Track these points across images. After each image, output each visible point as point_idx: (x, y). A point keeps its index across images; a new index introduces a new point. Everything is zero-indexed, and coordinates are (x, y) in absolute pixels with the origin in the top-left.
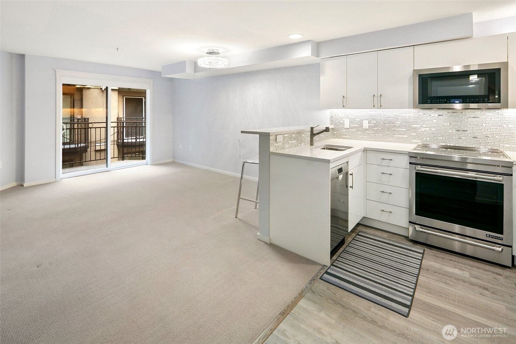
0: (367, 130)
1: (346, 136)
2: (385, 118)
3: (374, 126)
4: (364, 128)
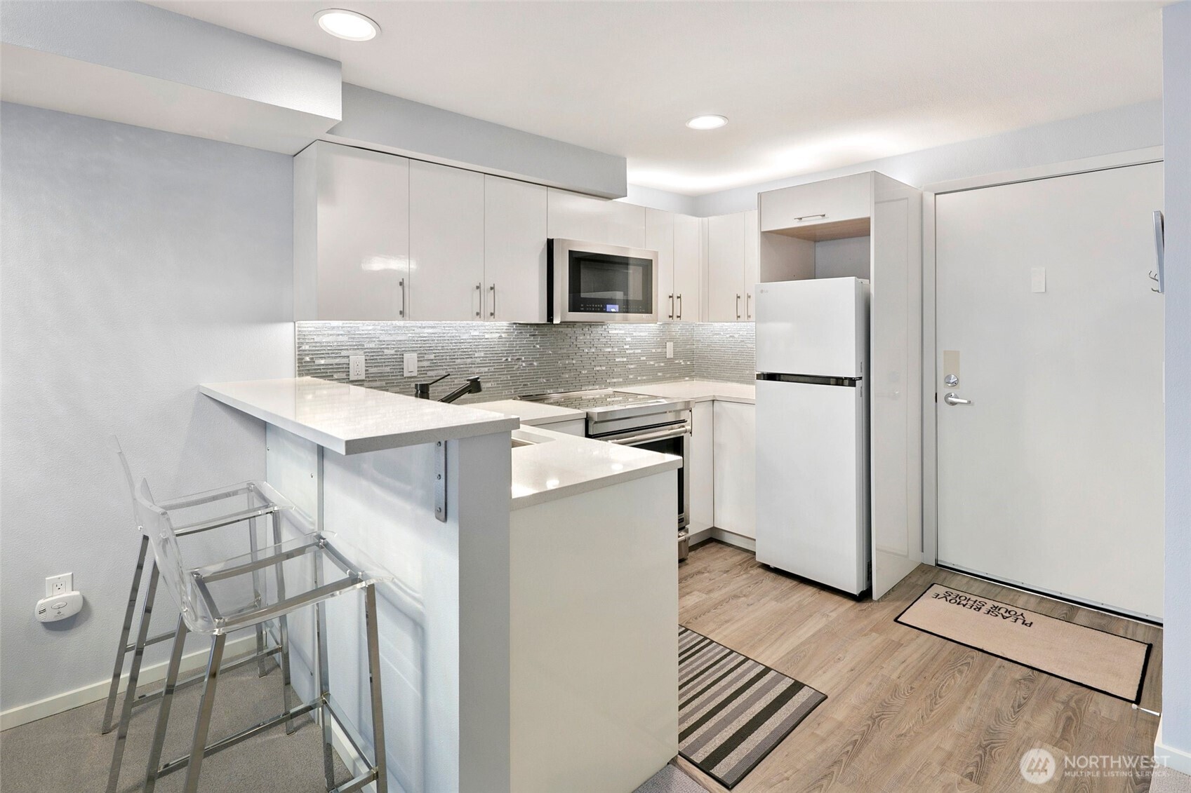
0: (413, 380)
2: (453, 344)
3: (429, 368)
4: (405, 375)
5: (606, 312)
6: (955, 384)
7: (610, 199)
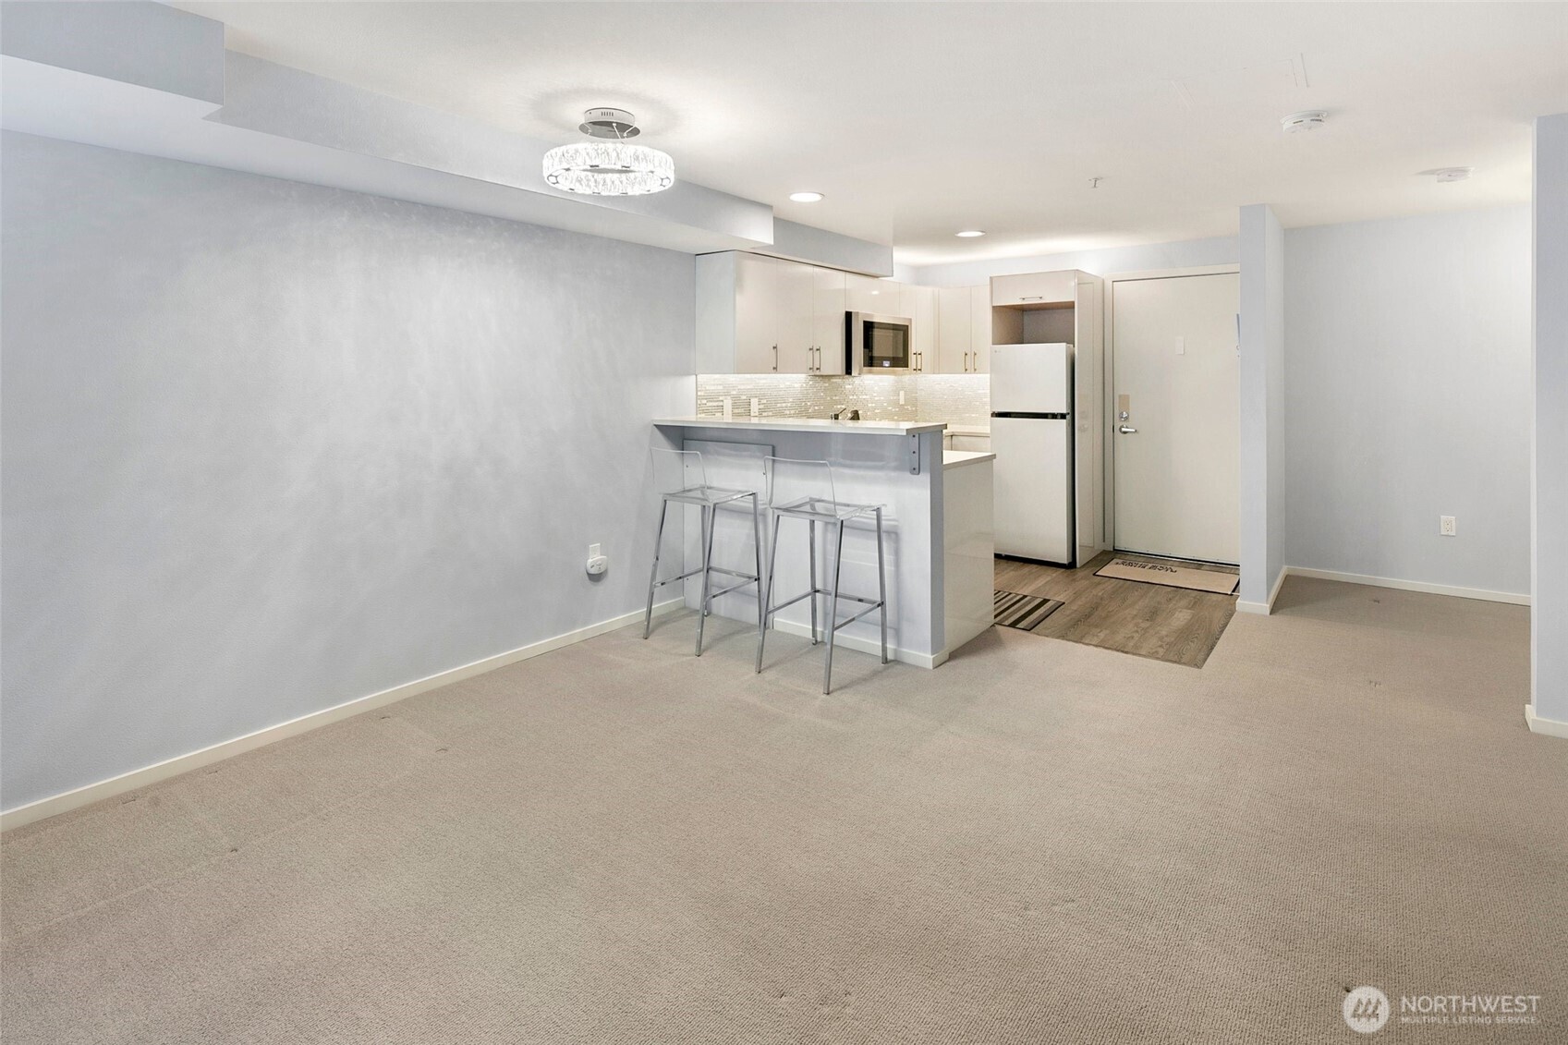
5: (882, 366)
6: (1127, 418)
7: (877, 277)
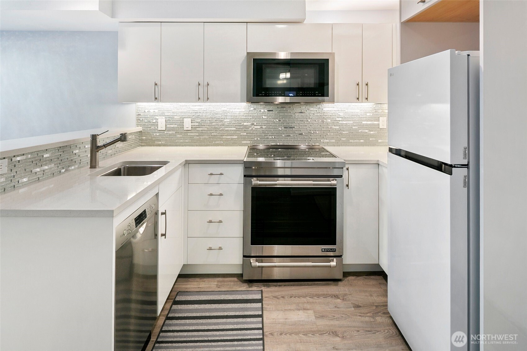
0: (189, 131)
1: (160, 141)
2: (212, 115)
3: (198, 126)
4: (185, 129)
5: (284, 96)
